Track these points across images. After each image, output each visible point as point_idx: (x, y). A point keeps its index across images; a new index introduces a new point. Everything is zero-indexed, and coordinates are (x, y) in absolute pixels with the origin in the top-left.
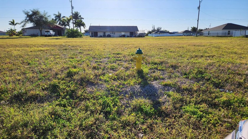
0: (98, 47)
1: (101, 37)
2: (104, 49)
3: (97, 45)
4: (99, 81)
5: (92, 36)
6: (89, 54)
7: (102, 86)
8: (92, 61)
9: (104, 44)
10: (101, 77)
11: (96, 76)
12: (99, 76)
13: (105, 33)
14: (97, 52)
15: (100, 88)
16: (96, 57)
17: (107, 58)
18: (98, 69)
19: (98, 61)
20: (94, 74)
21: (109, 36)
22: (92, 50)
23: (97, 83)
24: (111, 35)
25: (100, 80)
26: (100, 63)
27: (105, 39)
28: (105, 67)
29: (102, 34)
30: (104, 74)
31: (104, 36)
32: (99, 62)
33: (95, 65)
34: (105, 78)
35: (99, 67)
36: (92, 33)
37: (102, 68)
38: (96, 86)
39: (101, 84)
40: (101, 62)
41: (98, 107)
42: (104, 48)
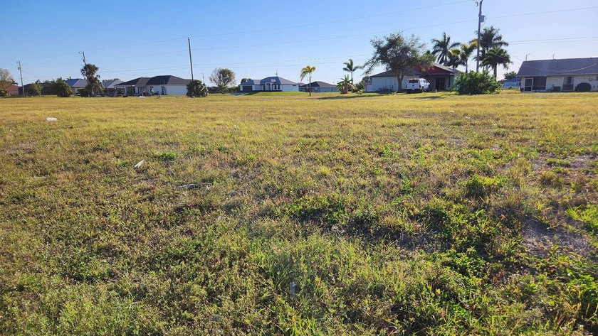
0: (554, 120)
1: (556, 90)
2: (575, 128)
3: (547, 114)
4: (565, 225)
5: (527, 89)
6: (526, 140)
7: (578, 241)
8: (538, 159)
9: (571, 113)
10: (574, 213)
11: (554, 204)
12: (565, 206)
14: (551, 134)
15: (571, 247)
16: (548, 148)
17: (588, 153)
18: (558, 186)
19: (558, 161)
20: (549, 198)
21: (584, 88)
22: (533, 128)
23: (559, 230)
24: (593, 83)
25: (570, 220)
26: (566, 169)
27: (571, 96)
28: (582, 183)
29: (560, 82)
30: (581, 205)
31: (568, 88)
32: (562, 165)
33: (550, 173)
34: (585, 217)
35: (561, 179)
36: (528, 82)
37: (573, 185)
38: (556, 237)
39: (573, 234)
40: (568, 166)
41: (566, 304)
42: (575, 124)
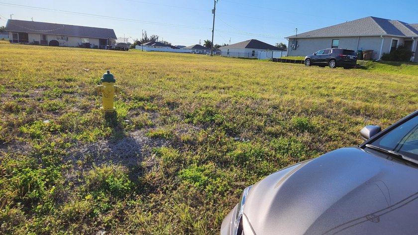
0: (25, 65)
1: (36, 43)
2: (38, 70)
3: (22, 60)
4: (16, 138)
5: (15, 41)
7: (25, 147)
8: (6, 93)
9: (39, 60)
10: (24, 129)
11: (11, 125)
12: (19, 125)
13: (44, 36)
14: (19, 74)
15: (19, 152)
16: (16, 85)
17: (42, 87)
18: (17, 111)
19: (20, 93)
20: (7, 121)
21: (54, 44)
22: (8, 70)
23: (12, 142)
24: (60, 41)
25: (21, 134)
26: (25, 99)
27: (46, 48)
28: (34, 107)
29: (39, 38)
30: (30, 122)
31: (44, 43)
32: (23, 96)
33: (12, 103)
34: (31, 130)
35: (19, 107)
36: (15, 35)
37: (28, 109)
38: (9, 148)
39: (23, 143)
40: (27, 96)
41: (9, 193)
42: (38, 67)
